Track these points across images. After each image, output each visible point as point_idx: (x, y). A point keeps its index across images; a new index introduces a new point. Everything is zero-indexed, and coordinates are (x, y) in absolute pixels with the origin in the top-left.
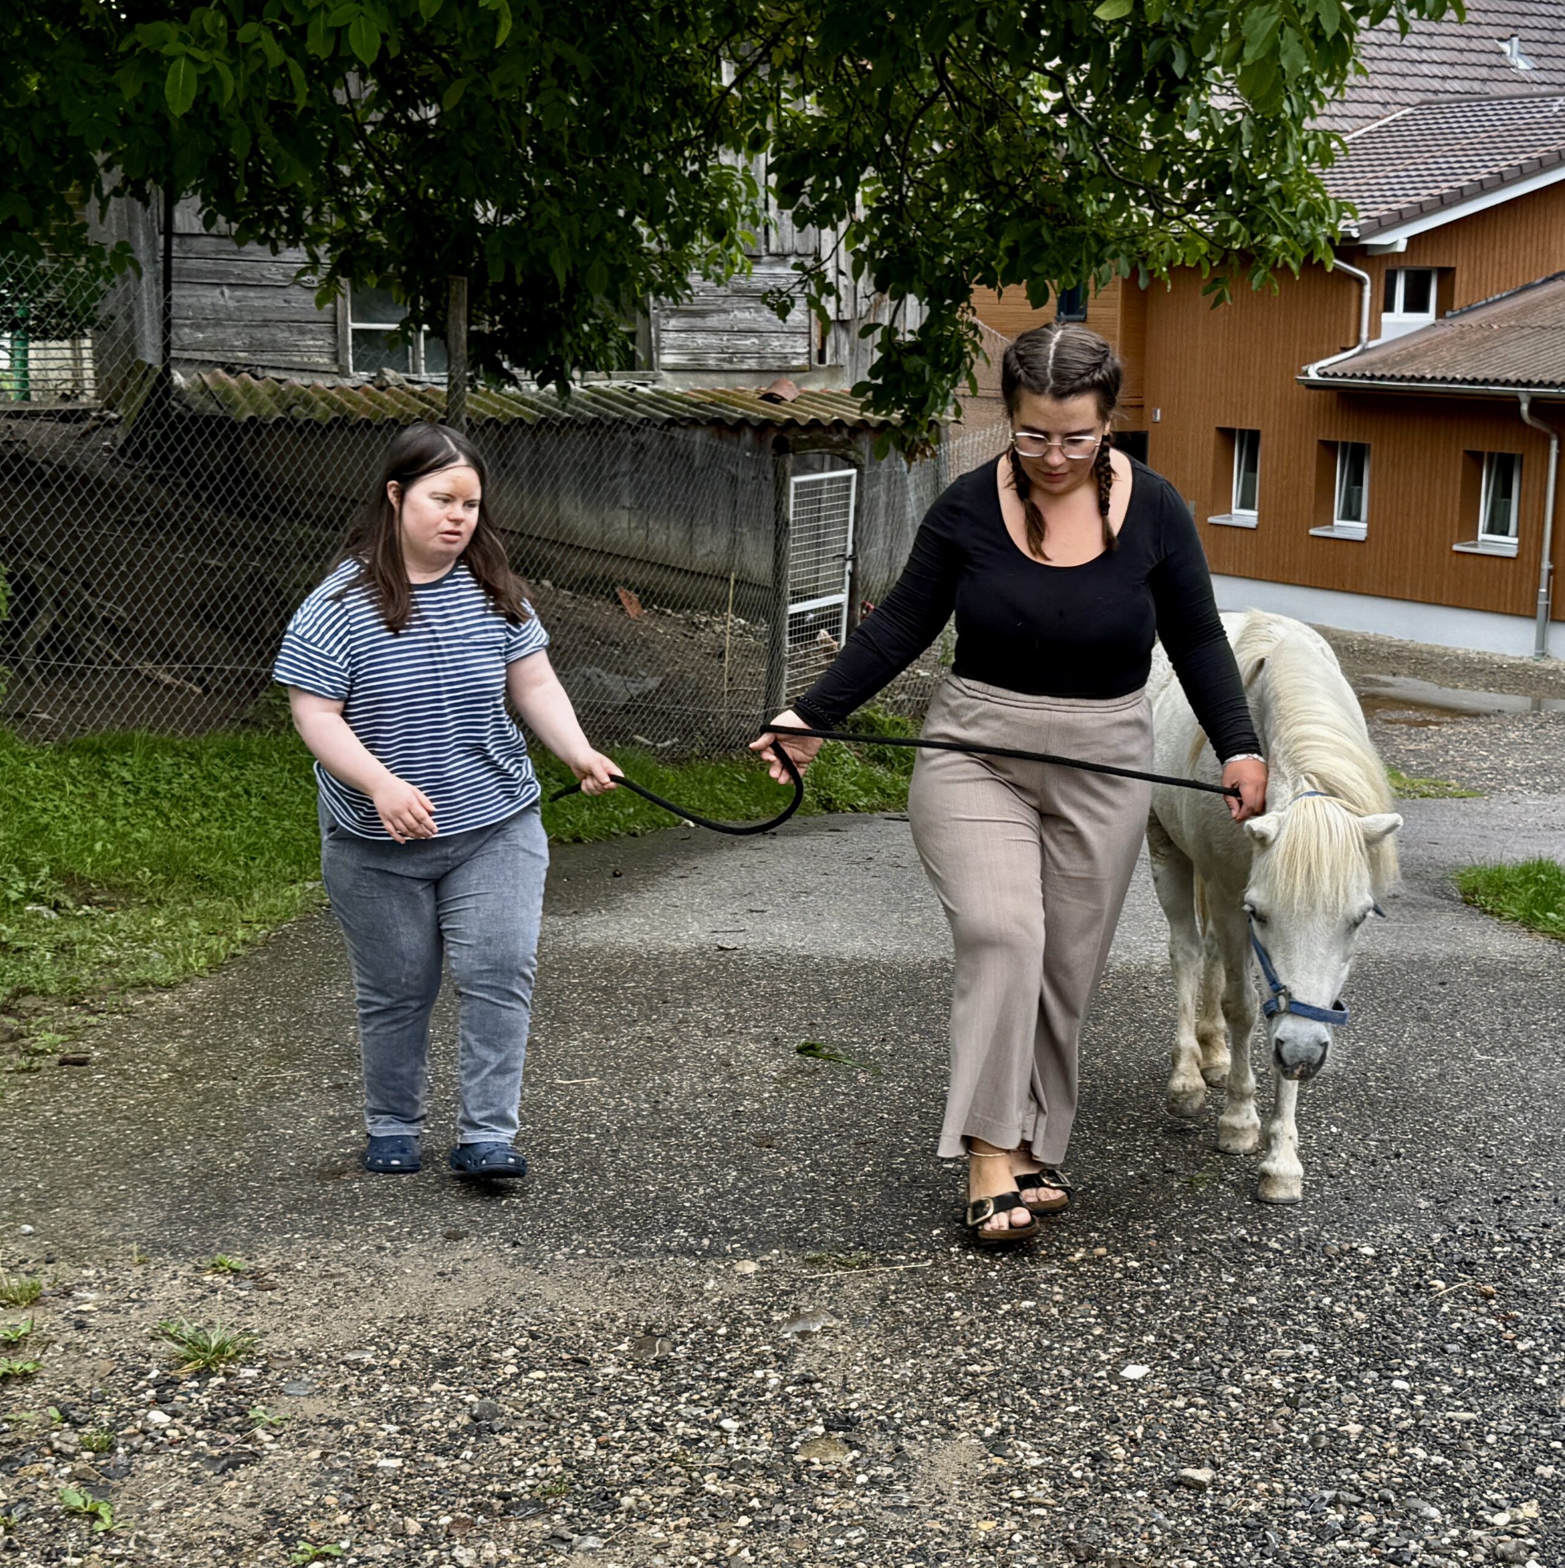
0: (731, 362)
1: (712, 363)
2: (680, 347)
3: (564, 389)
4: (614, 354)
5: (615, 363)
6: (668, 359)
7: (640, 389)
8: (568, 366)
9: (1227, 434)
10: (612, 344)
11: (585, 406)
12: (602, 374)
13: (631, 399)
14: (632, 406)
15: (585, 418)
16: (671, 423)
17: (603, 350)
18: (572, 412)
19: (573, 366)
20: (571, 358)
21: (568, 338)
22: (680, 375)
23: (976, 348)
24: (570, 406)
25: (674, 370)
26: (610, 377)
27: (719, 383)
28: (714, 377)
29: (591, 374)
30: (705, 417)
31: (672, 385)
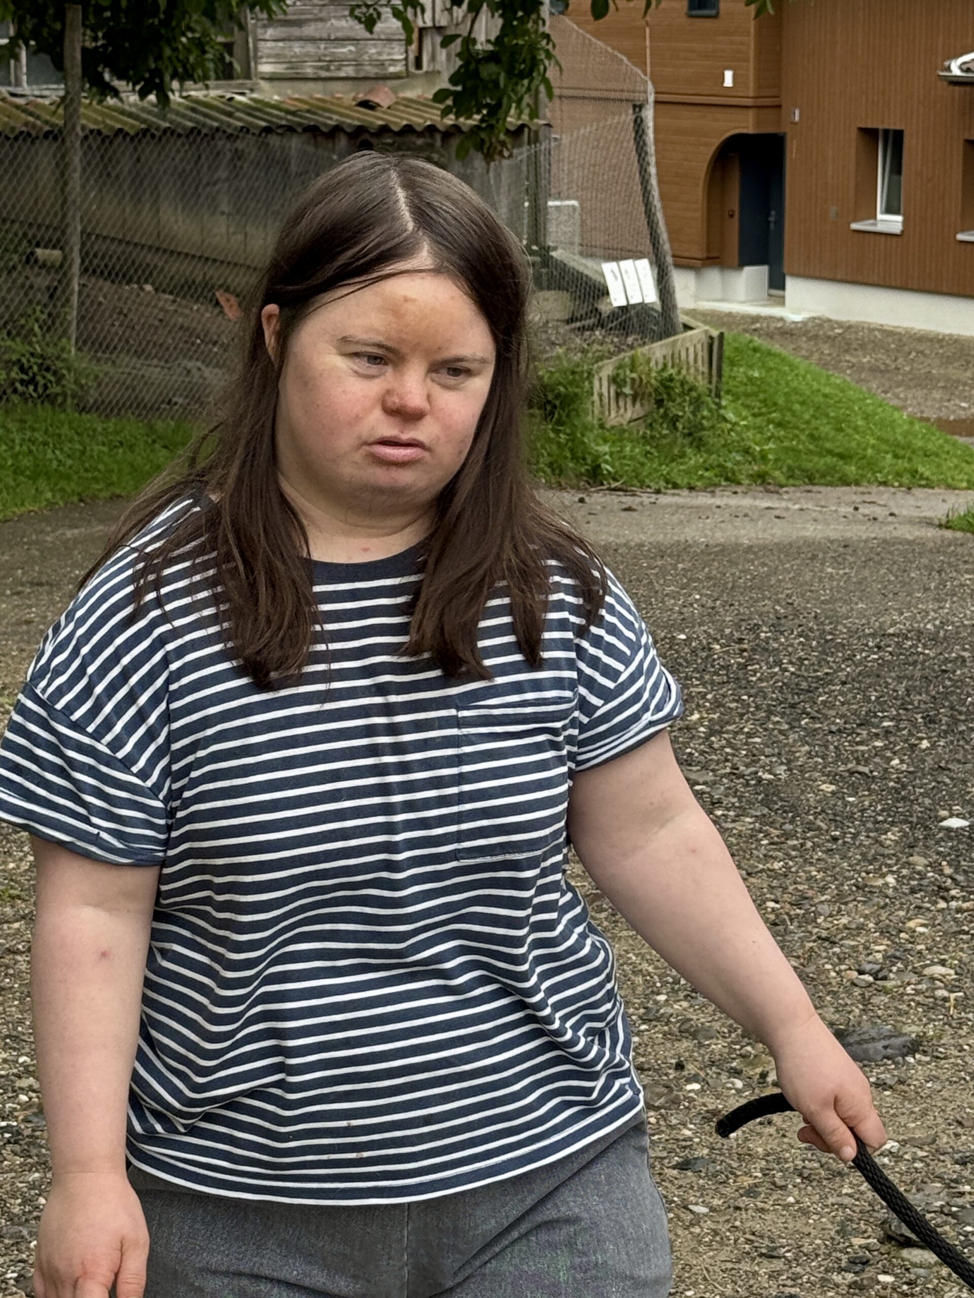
0: (327, 69)
1: (309, 71)
2: (277, 56)
3: (164, 99)
4: (211, 65)
5: (212, 74)
6: (266, 68)
7: (239, 98)
8: (167, 78)
9: (869, 135)
10: (209, 56)
11: (184, 116)
12: (200, 85)
13: (229, 107)
14: (230, 115)
15: (184, 128)
16: (267, 130)
17: (201, 63)
18: (171, 122)
19: (172, 78)
20: (170, 70)
21: (167, 52)
22: (276, 83)
23: (549, 56)
24: (171, 116)
25: (272, 78)
26: (207, 87)
27: (317, 91)
28: (310, 85)
29: (189, 84)
30: (300, 124)
31: (271, 94)
